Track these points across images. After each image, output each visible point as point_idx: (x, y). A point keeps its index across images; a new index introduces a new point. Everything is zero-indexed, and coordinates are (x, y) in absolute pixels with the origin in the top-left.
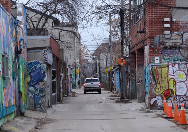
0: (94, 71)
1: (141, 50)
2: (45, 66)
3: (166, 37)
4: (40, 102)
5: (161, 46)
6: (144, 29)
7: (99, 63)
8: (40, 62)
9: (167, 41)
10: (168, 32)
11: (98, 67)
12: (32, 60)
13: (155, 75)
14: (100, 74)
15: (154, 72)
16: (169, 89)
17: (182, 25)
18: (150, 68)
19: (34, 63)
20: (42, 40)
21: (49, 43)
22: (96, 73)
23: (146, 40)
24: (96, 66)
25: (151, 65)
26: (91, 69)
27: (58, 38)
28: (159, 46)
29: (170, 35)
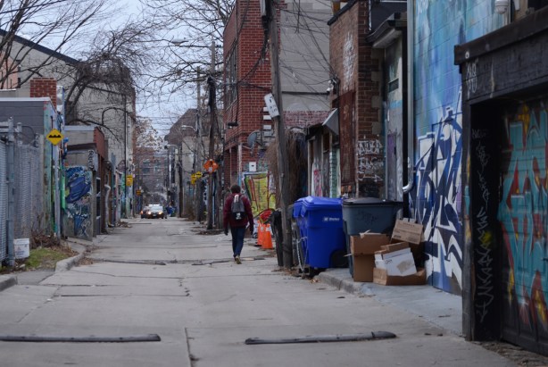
0: (167, 180)
1: (235, 149)
2: (91, 173)
3: (266, 134)
4: (83, 225)
5: (259, 147)
6: (236, 120)
7: (181, 161)
8: (83, 167)
9: (268, 140)
10: (269, 127)
11: (177, 170)
12: (73, 165)
13: (249, 189)
14: (181, 187)
15: (248, 184)
16: (268, 209)
17: (289, 117)
18: (243, 179)
19: (74, 169)
20: (82, 132)
21: (93, 137)
22: (173, 185)
23: (238, 136)
24: (173, 166)
25: (244, 173)
26: (162, 174)
27: (100, 121)
28: (256, 147)
29: (272, 132)
